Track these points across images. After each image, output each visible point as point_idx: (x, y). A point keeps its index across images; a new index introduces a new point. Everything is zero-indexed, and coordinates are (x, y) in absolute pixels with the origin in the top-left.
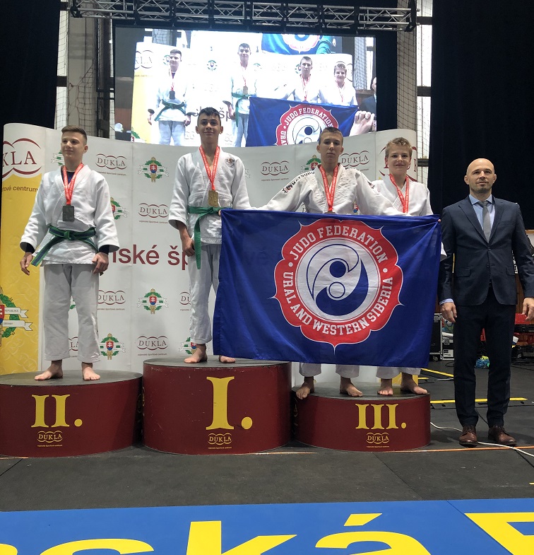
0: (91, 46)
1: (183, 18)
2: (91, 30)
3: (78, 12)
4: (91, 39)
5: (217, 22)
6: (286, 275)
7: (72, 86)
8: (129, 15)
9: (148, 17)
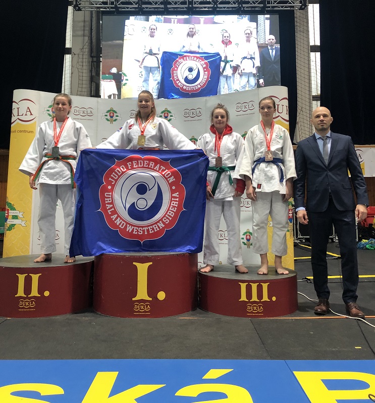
0: (87, 28)
1: (147, 8)
2: (88, 18)
3: (79, 8)
4: (88, 24)
5: (170, 10)
6: (107, 195)
7: (75, 54)
8: (112, 8)
9: (124, 8)
